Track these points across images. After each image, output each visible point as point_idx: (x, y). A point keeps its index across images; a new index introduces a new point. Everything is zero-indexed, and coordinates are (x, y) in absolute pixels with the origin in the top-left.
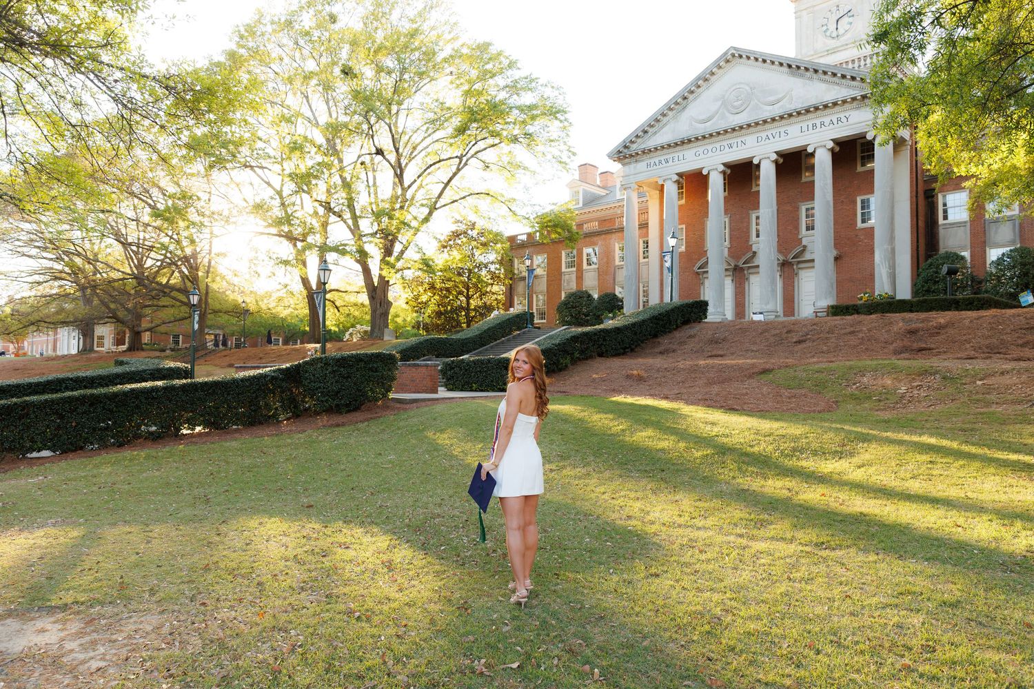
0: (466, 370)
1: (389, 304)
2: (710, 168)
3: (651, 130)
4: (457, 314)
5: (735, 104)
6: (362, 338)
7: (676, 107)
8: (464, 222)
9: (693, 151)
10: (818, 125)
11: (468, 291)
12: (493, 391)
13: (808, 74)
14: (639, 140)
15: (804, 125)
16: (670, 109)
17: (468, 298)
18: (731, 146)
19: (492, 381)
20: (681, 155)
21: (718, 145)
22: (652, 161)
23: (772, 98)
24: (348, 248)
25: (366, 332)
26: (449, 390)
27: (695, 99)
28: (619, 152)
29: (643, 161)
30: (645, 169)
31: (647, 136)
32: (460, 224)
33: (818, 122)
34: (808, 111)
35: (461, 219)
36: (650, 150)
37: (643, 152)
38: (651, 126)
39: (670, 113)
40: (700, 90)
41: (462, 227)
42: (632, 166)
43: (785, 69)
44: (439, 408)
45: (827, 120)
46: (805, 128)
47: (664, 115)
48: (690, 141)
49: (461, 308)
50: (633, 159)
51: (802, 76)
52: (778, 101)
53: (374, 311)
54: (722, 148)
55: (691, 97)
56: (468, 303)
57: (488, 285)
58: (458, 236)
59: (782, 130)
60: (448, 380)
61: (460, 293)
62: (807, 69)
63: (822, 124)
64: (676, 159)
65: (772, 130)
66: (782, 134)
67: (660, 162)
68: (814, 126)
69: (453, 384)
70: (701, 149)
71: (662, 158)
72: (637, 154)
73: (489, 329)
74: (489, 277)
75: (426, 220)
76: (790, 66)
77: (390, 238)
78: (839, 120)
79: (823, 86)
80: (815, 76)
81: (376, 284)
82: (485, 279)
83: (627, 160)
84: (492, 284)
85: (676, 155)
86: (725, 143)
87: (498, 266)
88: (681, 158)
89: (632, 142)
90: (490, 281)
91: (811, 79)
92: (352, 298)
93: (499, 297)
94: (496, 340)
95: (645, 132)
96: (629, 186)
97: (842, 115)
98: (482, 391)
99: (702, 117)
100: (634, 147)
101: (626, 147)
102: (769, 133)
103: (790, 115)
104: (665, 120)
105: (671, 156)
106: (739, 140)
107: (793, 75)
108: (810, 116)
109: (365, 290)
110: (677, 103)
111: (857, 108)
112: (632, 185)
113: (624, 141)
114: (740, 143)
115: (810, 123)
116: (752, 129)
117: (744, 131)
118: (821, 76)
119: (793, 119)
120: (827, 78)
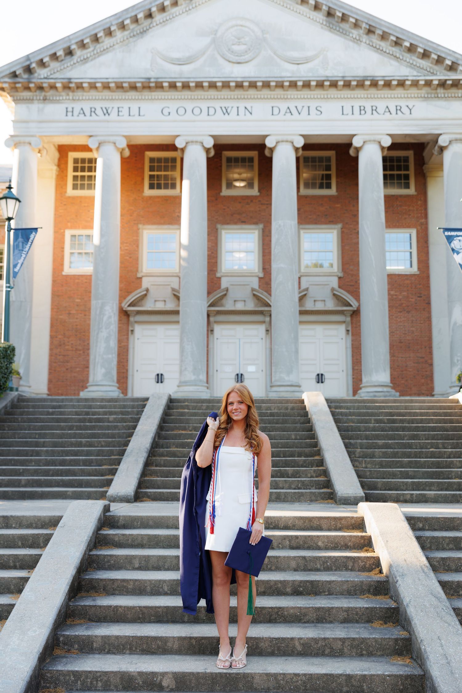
2: (190, 139)
3: (79, 53)
5: (236, 48)
7: (132, 26)
9: (157, 106)
10: (369, 110)
13: (355, 33)
14: (54, 65)
15: (347, 105)
16: (122, 27)
18: (226, 112)
20: (134, 107)
21: (204, 105)
22: (77, 107)
23: (295, 54)
27: (164, 22)
28: (14, 75)
29: (58, 101)
30: (63, 117)
31: (69, 61)
33: (368, 105)
34: (361, 85)
36: (80, 86)
37: (67, 87)
38: (82, 45)
39: (119, 35)
40: (175, 10)
42: (35, 107)
43: (320, 16)
45: (381, 105)
46: (348, 110)
47: (109, 33)
48: (159, 86)
50: (41, 95)
51: (344, 33)
52: (307, 60)
54: (212, 111)
55: (158, 17)
59: (313, 104)
62: (356, 25)
63: (374, 109)
64: (125, 111)
65: (297, 101)
66: (313, 111)
67: (93, 111)
68: (362, 110)
70: (173, 106)
71: (98, 105)
72: (53, 87)
76: (330, 14)
78: (398, 109)
79: (374, 56)
80: (365, 38)
83: (26, 94)
85: (125, 105)
86: (217, 105)
88: (135, 111)
89: (42, 64)
91: (357, 41)
95: (69, 53)
96: (27, 139)
97: (403, 103)
99: (176, 55)
100: (42, 73)
101: (28, 70)
102: (292, 104)
103: (334, 84)
104: (107, 42)
105: (116, 105)
106: (242, 105)
107: (331, 29)
108: (359, 93)
110: (135, 20)
111: (426, 98)
112: (33, 140)
113: (28, 58)
114: (242, 110)
115: (357, 104)
116: (266, 92)
117: (252, 92)
118: (375, 40)
119: (333, 92)
120: (383, 45)
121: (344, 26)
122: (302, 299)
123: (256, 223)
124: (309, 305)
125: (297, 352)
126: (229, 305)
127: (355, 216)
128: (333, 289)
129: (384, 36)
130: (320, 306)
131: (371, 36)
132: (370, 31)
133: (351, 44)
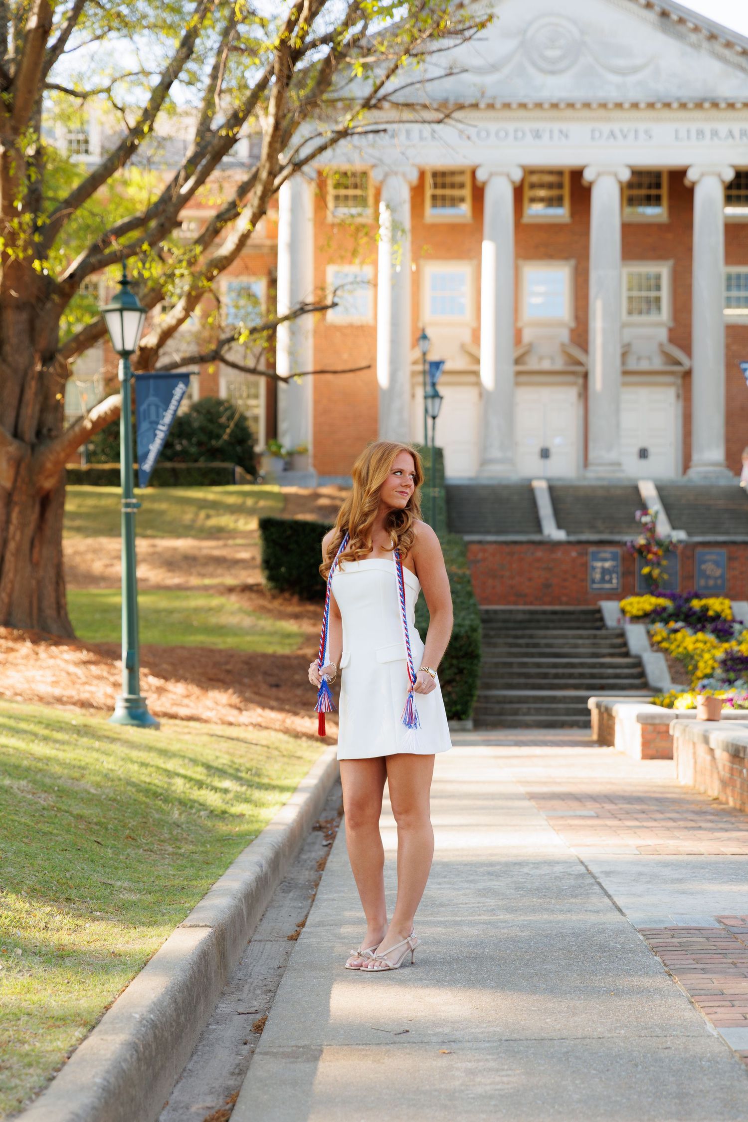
2: (494, 169)
5: (548, 53)
10: (708, 134)
13: (693, 37)
15: (683, 127)
18: (537, 135)
20: (425, 127)
21: (510, 127)
23: (621, 62)
33: (707, 127)
34: (699, 105)
43: (652, 16)
45: (723, 128)
46: (683, 134)
48: (457, 107)
51: (681, 37)
52: (635, 70)
54: (520, 134)
59: (642, 126)
62: (696, 29)
63: (715, 133)
64: (415, 134)
65: (622, 123)
66: (641, 135)
68: (700, 133)
76: (664, 14)
78: (743, 133)
79: (716, 66)
80: (705, 44)
85: (414, 127)
86: (527, 126)
88: (427, 135)
91: (696, 47)
99: (478, 62)
102: (616, 127)
103: (667, 105)
105: (404, 126)
106: (556, 126)
107: (665, 30)
108: (696, 114)
114: (556, 133)
115: (694, 127)
116: (586, 113)
117: (569, 113)
118: (718, 48)
119: (666, 113)
120: (727, 53)
121: (681, 28)
122: (624, 355)
123: (567, 258)
124: (632, 365)
125: (618, 425)
126: (533, 364)
127: (689, 250)
128: (661, 345)
129: (729, 45)
130: (644, 366)
131: (714, 41)
132: (712, 37)
133: (689, 50)
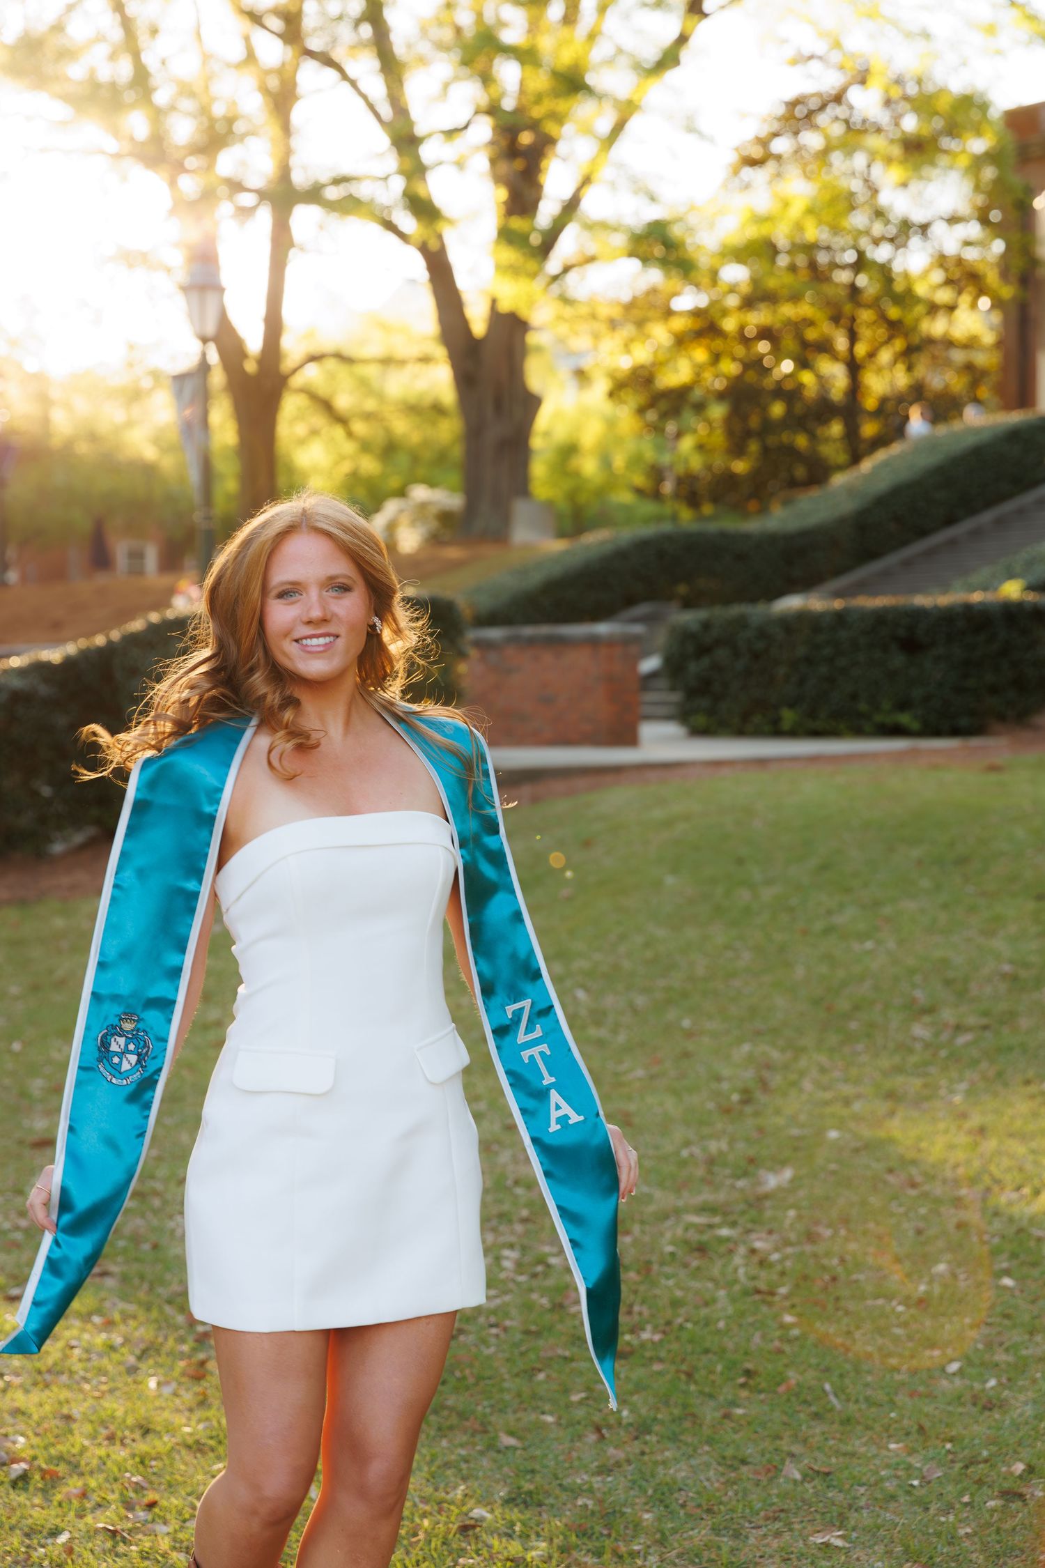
0: (756, 656)
1: (532, 403)
4: (813, 437)
6: (434, 540)
8: (835, 57)
11: (853, 337)
12: (858, 732)
17: (854, 367)
19: (854, 697)
24: (364, 191)
25: (445, 517)
26: (699, 732)
32: (815, 66)
35: (820, 47)
41: (829, 81)
44: (615, 799)
49: (824, 409)
53: (473, 433)
56: (855, 388)
57: (933, 309)
58: (810, 115)
60: (692, 693)
61: (824, 347)
69: (711, 712)
73: (897, 492)
74: (938, 276)
75: (669, 59)
77: (526, 138)
81: (479, 327)
82: (921, 290)
84: (951, 308)
87: (973, 230)
90: (944, 296)
92: (399, 385)
93: (982, 359)
94: (923, 533)
98: (816, 734)
109: (440, 352)
